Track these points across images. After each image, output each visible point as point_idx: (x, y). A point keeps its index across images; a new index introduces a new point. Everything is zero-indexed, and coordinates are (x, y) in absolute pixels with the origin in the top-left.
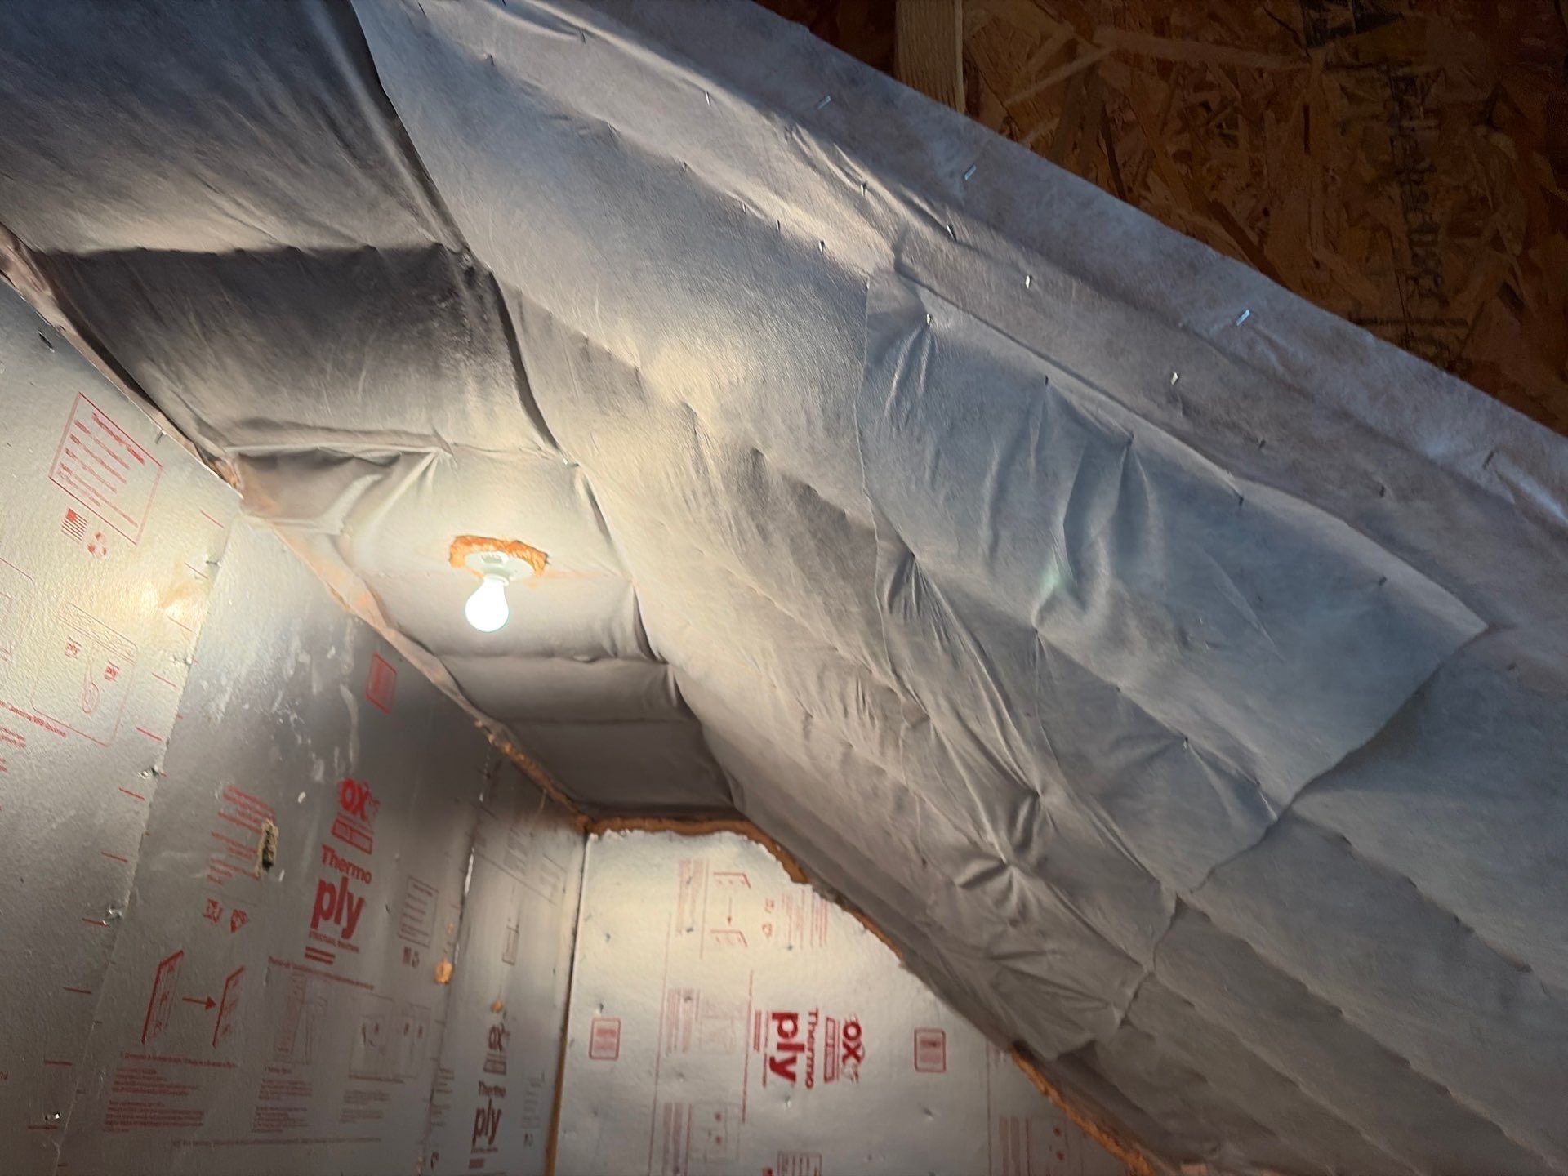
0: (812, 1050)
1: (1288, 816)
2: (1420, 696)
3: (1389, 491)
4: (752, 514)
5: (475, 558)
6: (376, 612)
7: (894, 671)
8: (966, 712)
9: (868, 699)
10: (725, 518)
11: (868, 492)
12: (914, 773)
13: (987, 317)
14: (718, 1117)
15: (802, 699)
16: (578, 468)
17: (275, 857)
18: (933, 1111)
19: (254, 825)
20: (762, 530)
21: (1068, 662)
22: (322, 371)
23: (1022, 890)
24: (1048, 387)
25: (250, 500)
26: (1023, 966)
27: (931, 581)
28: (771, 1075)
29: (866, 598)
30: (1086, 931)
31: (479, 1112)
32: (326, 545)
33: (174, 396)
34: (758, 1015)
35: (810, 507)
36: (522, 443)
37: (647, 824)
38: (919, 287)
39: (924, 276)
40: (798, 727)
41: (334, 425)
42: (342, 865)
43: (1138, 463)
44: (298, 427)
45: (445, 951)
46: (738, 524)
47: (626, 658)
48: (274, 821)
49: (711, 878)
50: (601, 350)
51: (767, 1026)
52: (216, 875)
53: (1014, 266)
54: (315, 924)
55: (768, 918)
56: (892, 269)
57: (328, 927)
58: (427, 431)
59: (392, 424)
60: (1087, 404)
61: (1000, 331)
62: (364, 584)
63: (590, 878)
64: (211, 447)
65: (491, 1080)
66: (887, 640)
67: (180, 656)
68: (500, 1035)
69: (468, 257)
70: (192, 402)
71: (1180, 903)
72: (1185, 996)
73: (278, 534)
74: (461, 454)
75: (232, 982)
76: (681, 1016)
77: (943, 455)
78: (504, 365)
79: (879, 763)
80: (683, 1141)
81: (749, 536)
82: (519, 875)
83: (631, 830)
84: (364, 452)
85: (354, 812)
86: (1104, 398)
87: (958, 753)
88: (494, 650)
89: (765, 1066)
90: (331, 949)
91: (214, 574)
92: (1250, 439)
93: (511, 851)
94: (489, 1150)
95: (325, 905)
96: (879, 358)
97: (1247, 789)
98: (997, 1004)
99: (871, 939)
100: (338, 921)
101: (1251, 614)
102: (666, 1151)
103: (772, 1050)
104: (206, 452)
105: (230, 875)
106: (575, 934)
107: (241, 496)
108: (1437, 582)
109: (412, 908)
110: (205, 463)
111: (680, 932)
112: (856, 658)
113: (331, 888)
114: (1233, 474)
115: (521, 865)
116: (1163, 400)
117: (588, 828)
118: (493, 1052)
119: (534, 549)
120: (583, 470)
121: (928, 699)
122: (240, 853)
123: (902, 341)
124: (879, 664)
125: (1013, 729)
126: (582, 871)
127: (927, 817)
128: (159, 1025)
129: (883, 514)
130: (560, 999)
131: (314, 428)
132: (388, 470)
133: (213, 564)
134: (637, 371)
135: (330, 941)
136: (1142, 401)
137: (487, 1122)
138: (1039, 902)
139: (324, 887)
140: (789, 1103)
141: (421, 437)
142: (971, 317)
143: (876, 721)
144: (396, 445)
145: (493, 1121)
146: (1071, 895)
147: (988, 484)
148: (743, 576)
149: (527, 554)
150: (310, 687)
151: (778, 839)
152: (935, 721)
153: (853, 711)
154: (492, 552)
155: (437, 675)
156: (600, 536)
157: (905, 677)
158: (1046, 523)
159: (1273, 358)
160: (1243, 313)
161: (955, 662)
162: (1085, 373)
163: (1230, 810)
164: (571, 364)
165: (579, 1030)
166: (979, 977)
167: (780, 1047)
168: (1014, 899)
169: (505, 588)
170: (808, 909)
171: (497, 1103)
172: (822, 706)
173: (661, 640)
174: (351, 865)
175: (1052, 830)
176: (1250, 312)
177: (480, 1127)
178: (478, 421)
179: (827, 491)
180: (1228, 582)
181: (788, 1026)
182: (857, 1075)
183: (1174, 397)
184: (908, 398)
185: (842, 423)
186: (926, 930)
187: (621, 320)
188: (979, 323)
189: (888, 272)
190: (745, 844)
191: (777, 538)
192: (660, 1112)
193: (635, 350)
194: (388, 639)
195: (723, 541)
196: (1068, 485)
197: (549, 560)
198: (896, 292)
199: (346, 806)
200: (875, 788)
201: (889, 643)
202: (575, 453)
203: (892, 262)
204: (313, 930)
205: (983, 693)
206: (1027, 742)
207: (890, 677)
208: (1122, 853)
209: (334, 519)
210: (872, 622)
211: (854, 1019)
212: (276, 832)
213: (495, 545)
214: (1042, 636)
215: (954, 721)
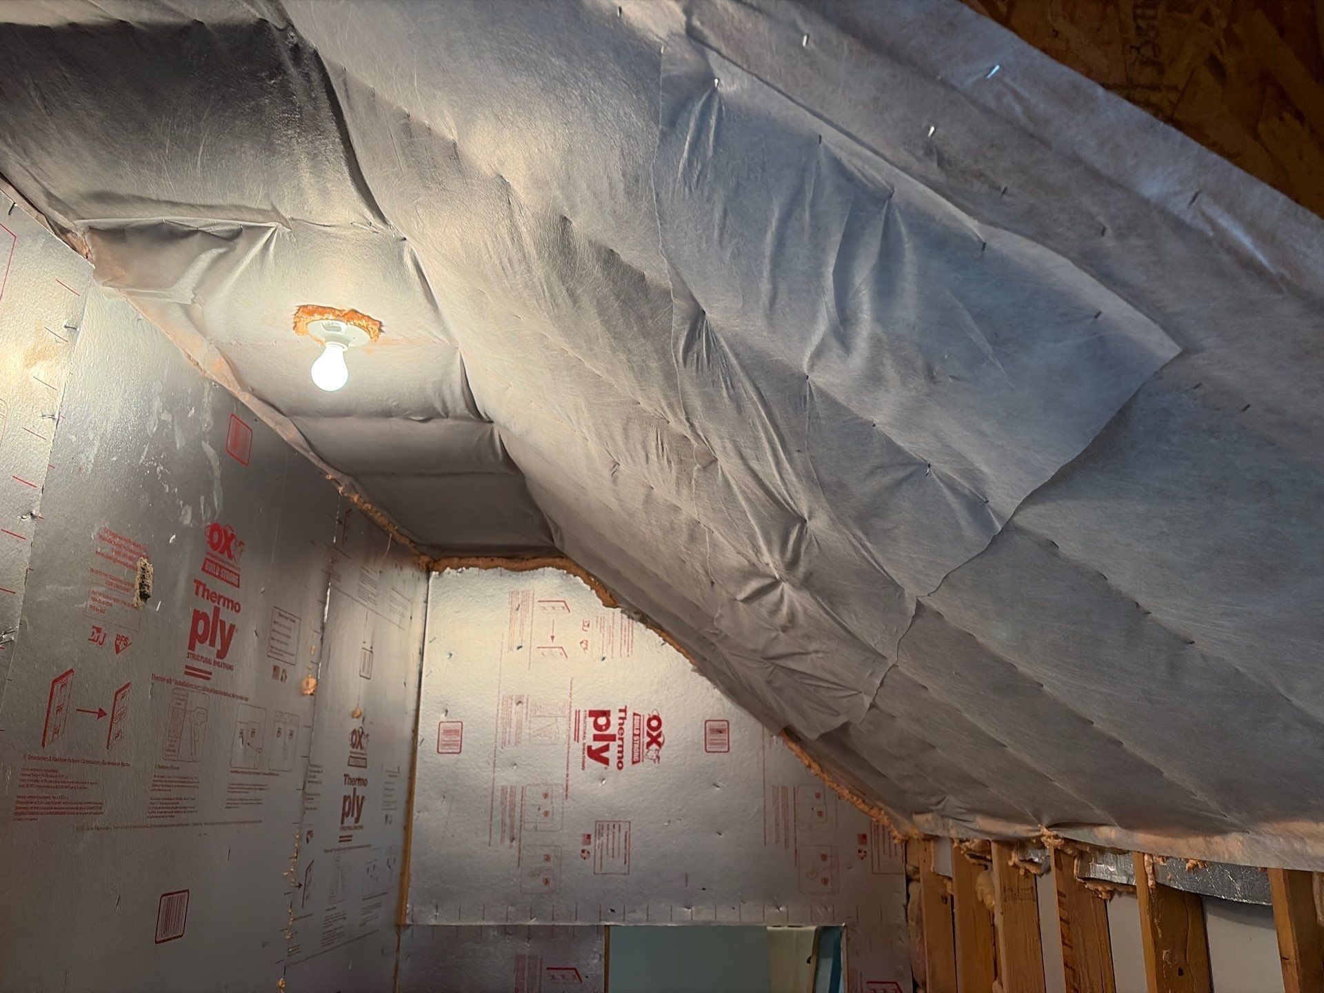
0: (622, 739)
1: (1010, 527)
2: (1122, 417)
3: (1109, 231)
4: (562, 278)
5: (317, 326)
6: (231, 377)
7: (688, 419)
8: (748, 453)
9: (666, 446)
10: (538, 284)
11: (664, 252)
12: (704, 508)
13: (768, 78)
14: (546, 796)
15: (610, 449)
16: (406, 243)
17: (151, 589)
18: (720, 784)
19: (130, 563)
20: (571, 293)
21: (835, 403)
22: (161, 145)
23: (791, 602)
24: (821, 145)
25: (102, 271)
26: (791, 664)
27: (718, 335)
28: (589, 761)
29: (664, 354)
30: (843, 632)
31: (346, 798)
32: (178, 314)
33: (21, 169)
34: (578, 713)
35: (613, 270)
36: (354, 218)
37: (480, 562)
38: (708, 51)
39: (712, 39)
40: (607, 473)
41: (176, 199)
42: (213, 597)
43: (898, 214)
44: (142, 200)
45: (309, 669)
46: (550, 288)
47: (456, 418)
48: (148, 558)
49: (536, 604)
50: (421, 125)
51: (585, 722)
52: (96, 604)
53: (793, 25)
54: (192, 647)
55: (584, 636)
56: (683, 32)
57: (203, 649)
58: (266, 206)
59: (233, 199)
60: (855, 161)
61: (780, 91)
62: (217, 351)
63: (433, 609)
64: (61, 220)
65: (355, 773)
66: (682, 391)
67: (48, 412)
68: (360, 737)
69: (292, 34)
70: (38, 175)
71: (919, 606)
72: (921, 682)
73: (133, 304)
74: (300, 230)
75: (119, 696)
76: (514, 717)
77: (730, 214)
78: (333, 143)
79: (675, 502)
80: (517, 815)
81: (560, 301)
82: (371, 605)
83: (467, 568)
84: (207, 226)
85: (222, 552)
86: (869, 153)
87: (740, 487)
88: (339, 411)
89: (584, 753)
90: (207, 667)
91: (74, 340)
92: (994, 187)
93: (363, 585)
94: (355, 828)
95: (200, 632)
96: (673, 122)
97: (977, 506)
98: (771, 697)
99: (670, 650)
100: (212, 644)
101: (988, 348)
102: (503, 824)
103: (589, 741)
104: (56, 224)
105: (111, 605)
106: (422, 653)
107: (94, 266)
108: (1144, 314)
109: (278, 633)
110: (59, 236)
111: (511, 649)
112: (656, 410)
113: (204, 616)
114: (979, 221)
115: (373, 597)
116: (920, 153)
117: (430, 566)
118: (354, 750)
119: (369, 317)
120: (411, 244)
121: (716, 443)
122: (118, 586)
123: (693, 106)
124: (675, 415)
125: (786, 465)
126: (426, 602)
127: (714, 545)
128: (56, 732)
129: (678, 274)
130: (411, 707)
131: (158, 202)
132: (232, 243)
133: (73, 328)
134: (455, 144)
135: (207, 661)
136: (903, 155)
137: (353, 806)
138: (805, 610)
139: (198, 616)
140: (604, 782)
141: (260, 211)
142: (755, 78)
143: (673, 465)
144: (236, 219)
145: (358, 806)
146: (831, 603)
147: (769, 238)
148: (557, 340)
149: (364, 323)
150: (174, 441)
151: (591, 571)
152: (722, 461)
153: (653, 457)
154: (330, 320)
155: (289, 433)
156: (429, 306)
157: (696, 424)
158: (818, 274)
159: (1018, 109)
160: (993, 68)
161: (739, 409)
162: (853, 131)
163: (963, 524)
164: (395, 140)
165: (428, 730)
166: (755, 675)
167: (596, 738)
168: (785, 609)
169: (344, 352)
170: (617, 627)
171: (361, 791)
172: (627, 454)
173: (486, 402)
174: (221, 597)
175: (816, 550)
176: (1000, 66)
177: (347, 809)
178: (313, 198)
179: (628, 255)
180: (970, 321)
181: (602, 721)
182: (658, 757)
183: (932, 150)
184: (700, 159)
185: (640, 186)
186: (714, 640)
187: (438, 93)
188: (761, 83)
189: (679, 35)
190: (564, 577)
191: (585, 301)
192: (498, 794)
193: (452, 123)
194: (244, 401)
195: (537, 306)
196: (837, 238)
197: (383, 328)
198: (687, 56)
199: (215, 546)
200: (672, 523)
201: (684, 394)
202: (402, 227)
203: (684, 24)
204: (190, 651)
205: (762, 435)
206: (797, 475)
207: (685, 425)
208: (872, 564)
209: (184, 289)
210: (669, 376)
211: (655, 713)
212: (150, 568)
213: (334, 314)
214: (812, 381)
215: (738, 461)
